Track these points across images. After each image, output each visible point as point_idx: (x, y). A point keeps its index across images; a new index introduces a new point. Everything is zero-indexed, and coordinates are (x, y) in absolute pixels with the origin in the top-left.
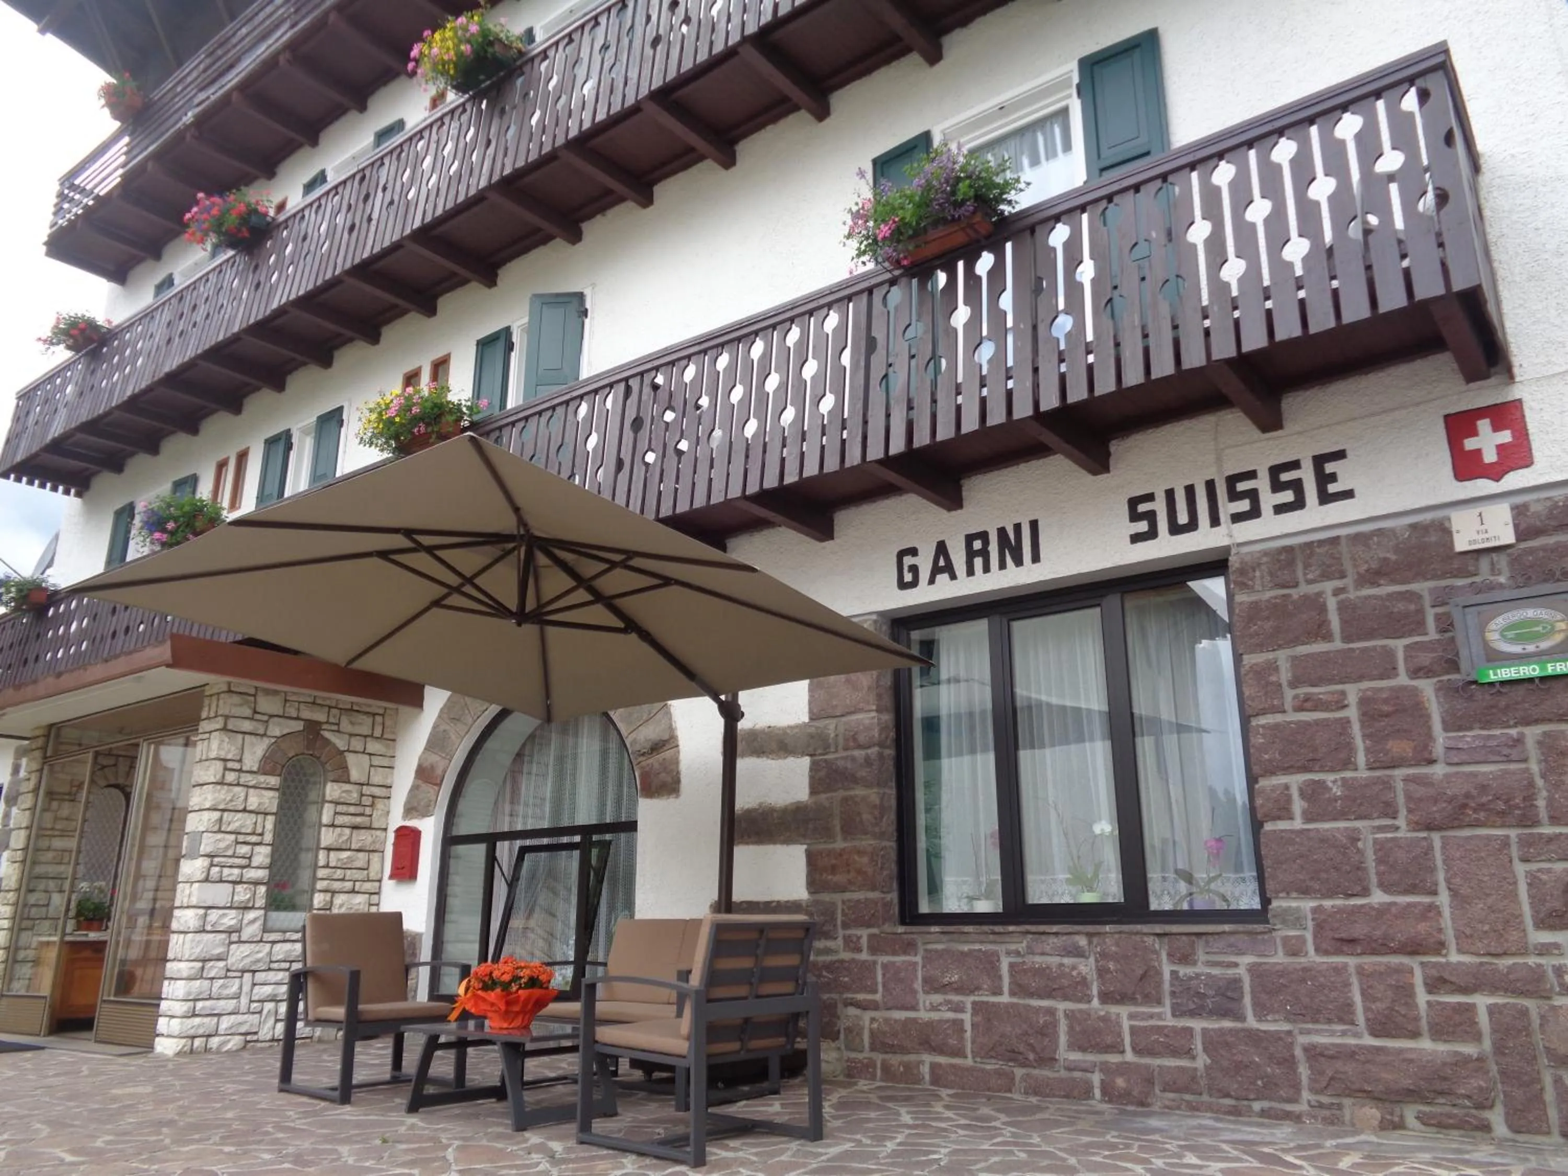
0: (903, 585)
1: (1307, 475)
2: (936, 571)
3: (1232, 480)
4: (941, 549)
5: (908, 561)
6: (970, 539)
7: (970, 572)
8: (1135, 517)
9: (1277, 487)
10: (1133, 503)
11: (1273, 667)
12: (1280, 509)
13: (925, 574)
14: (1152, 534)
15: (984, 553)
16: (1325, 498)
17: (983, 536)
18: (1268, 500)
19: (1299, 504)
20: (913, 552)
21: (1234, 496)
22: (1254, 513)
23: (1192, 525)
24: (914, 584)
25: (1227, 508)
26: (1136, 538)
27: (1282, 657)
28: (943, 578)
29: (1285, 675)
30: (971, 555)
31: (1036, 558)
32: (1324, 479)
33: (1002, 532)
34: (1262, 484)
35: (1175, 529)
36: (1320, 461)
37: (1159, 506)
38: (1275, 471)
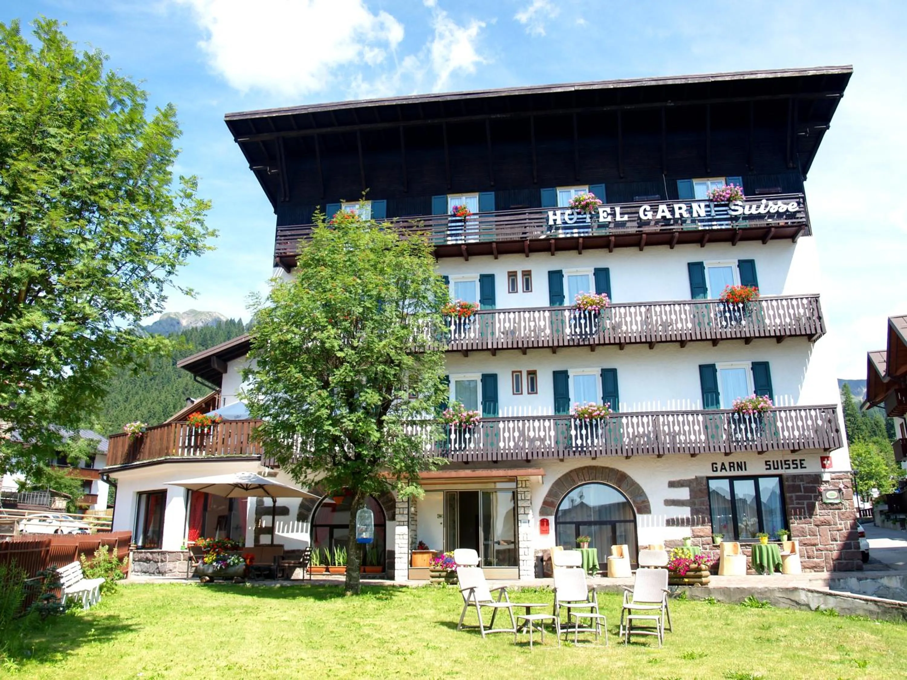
0: (713, 471)
1: (798, 462)
2: (722, 469)
3: (785, 461)
4: (723, 464)
5: (715, 466)
6: (730, 463)
7: (730, 470)
8: (767, 465)
9: (793, 464)
10: (766, 462)
11: (792, 497)
12: (794, 468)
13: (719, 469)
14: (770, 469)
15: (734, 467)
16: (802, 468)
17: (733, 463)
18: (792, 466)
19: (797, 468)
20: (716, 464)
21: (785, 464)
22: (789, 468)
23: (778, 468)
24: (717, 471)
25: (784, 466)
26: (767, 469)
27: (793, 495)
28: (724, 471)
29: (794, 498)
30: (730, 467)
31: (746, 470)
32: (801, 464)
33: (737, 463)
34: (791, 463)
35: (775, 469)
36: (801, 460)
37: (771, 463)
38: (793, 461)
